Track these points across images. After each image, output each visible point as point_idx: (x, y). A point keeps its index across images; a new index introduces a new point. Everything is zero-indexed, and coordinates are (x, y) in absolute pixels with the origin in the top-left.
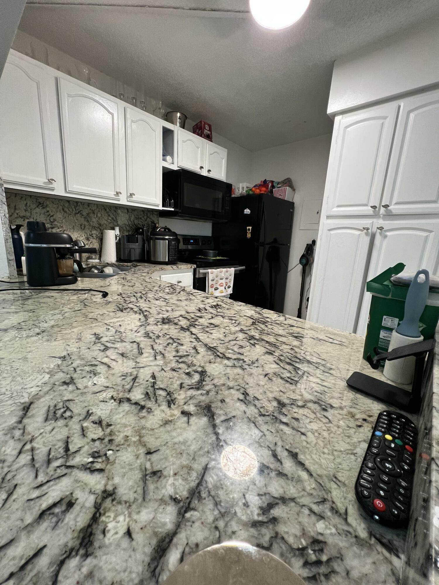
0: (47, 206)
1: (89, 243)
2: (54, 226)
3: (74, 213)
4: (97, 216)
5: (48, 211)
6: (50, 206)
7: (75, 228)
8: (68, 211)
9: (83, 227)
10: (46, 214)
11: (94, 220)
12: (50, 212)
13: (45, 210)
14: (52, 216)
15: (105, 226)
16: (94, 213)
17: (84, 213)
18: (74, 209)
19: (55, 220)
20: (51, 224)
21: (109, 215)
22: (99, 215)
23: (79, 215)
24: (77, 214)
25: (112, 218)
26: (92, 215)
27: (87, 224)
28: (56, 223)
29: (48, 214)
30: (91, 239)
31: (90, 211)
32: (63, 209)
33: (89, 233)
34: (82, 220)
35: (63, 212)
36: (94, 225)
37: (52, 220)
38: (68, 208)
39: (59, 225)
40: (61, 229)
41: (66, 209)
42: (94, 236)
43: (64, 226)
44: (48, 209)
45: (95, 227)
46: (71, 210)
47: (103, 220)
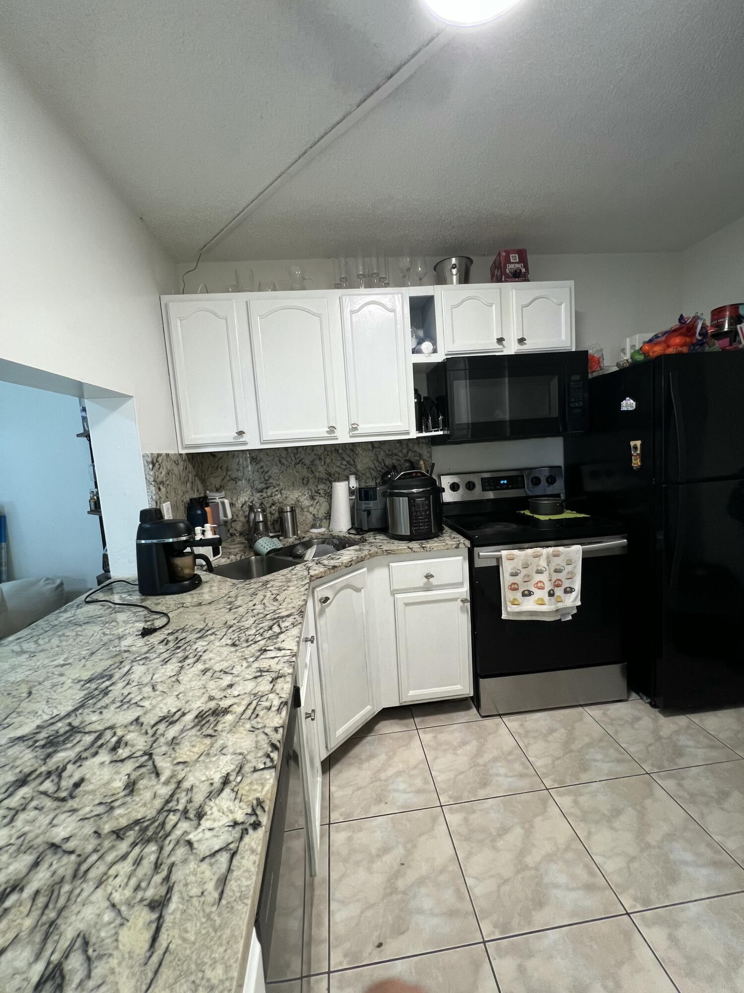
0: (261, 460)
1: (315, 503)
2: (269, 485)
3: (293, 464)
4: (325, 462)
5: (262, 467)
6: (264, 459)
7: (295, 484)
8: (286, 463)
9: (305, 482)
10: (260, 470)
11: (321, 469)
12: (265, 467)
13: (258, 466)
14: (267, 472)
15: (337, 475)
16: (320, 459)
17: (308, 462)
18: (294, 459)
19: (270, 477)
20: (266, 484)
21: (343, 459)
22: (328, 460)
23: (300, 465)
24: (298, 464)
25: (348, 462)
26: (317, 462)
27: (311, 476)
28: (271, 481)
29: (262, 470)
30: (318, 498)
31: (315, 457)
32: (280, 461)
33: (313, 488)
34: (305, 472)
35: (280, 465)
36: (322, 476)
37: (266, 478)
38: (286, 458)
39: (275, 482)
40: (277, 489)
41: (283, 461)
42: (322, 492)
43: (281, 484)
44: (262, 464)
45: (322, 479)
46: (289, 460)
47: (334, 467)
